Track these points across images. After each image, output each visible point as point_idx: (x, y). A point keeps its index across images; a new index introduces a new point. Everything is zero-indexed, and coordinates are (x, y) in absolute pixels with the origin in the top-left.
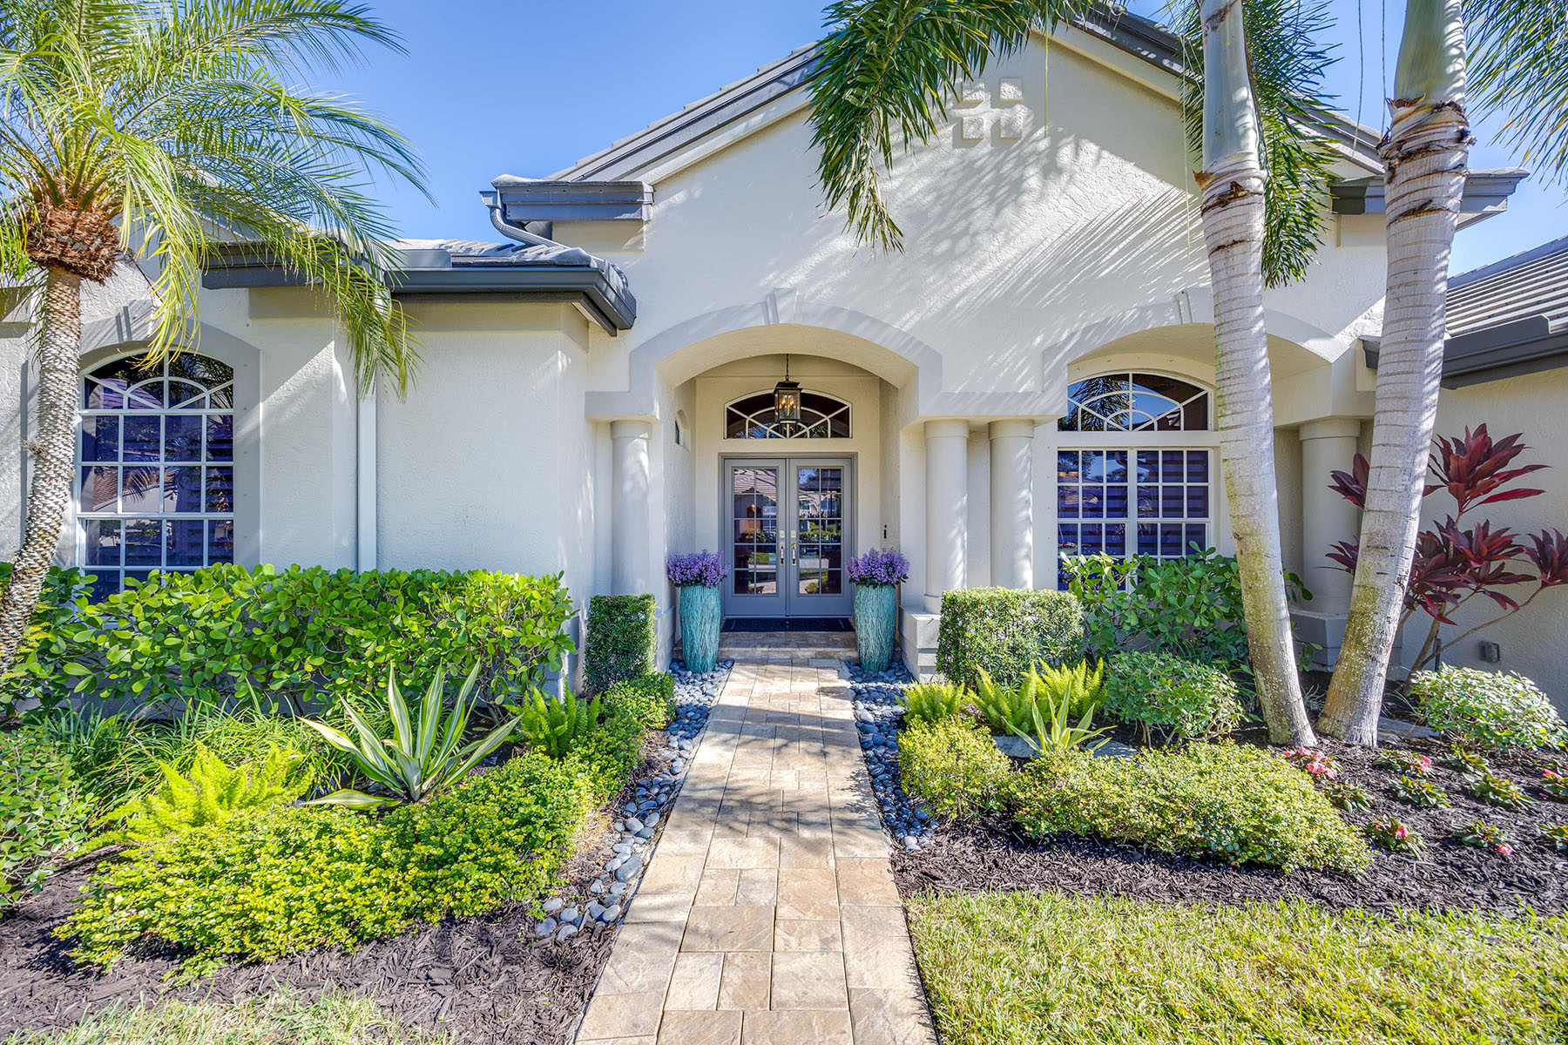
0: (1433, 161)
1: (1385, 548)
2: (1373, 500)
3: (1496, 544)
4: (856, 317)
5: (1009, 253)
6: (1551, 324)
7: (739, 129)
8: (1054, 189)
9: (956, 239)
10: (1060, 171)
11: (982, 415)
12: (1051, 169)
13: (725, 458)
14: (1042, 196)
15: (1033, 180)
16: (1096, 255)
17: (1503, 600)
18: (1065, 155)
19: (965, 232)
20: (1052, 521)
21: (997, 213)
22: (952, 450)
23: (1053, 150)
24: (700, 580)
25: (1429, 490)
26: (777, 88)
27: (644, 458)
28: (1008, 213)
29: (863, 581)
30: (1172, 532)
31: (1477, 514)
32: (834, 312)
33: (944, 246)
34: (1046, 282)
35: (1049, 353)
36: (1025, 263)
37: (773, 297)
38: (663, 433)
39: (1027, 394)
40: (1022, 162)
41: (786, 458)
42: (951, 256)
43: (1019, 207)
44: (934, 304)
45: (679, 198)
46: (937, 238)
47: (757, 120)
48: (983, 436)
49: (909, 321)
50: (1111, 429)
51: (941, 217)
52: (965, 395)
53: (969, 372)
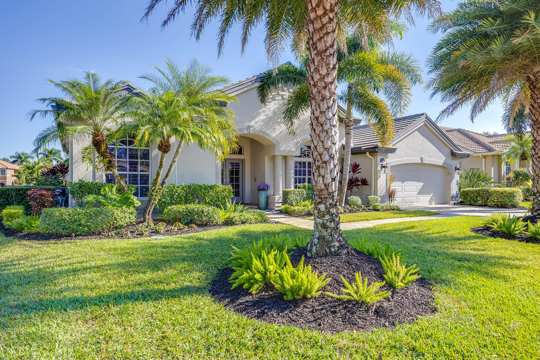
1: (345, 180)
2: (344, 173)
3: (357, 180)
4: (264, 132)
6: (363, 148)
7: (242, 91)
11: (284, 154)
16: (304, 125)
17: (357, 188)
25: (350, 172)
26: (251, 83)
31: (356, 175)
32: (260, 131)
33: (279, 120)
35: (297, 143)
37: (249, 127)
39: (294, 151)
47: (246, 89)
48: (285, 158)
49: (273, 135)
50: (303, 157)
52: (283, 151)
53: (284, 146)
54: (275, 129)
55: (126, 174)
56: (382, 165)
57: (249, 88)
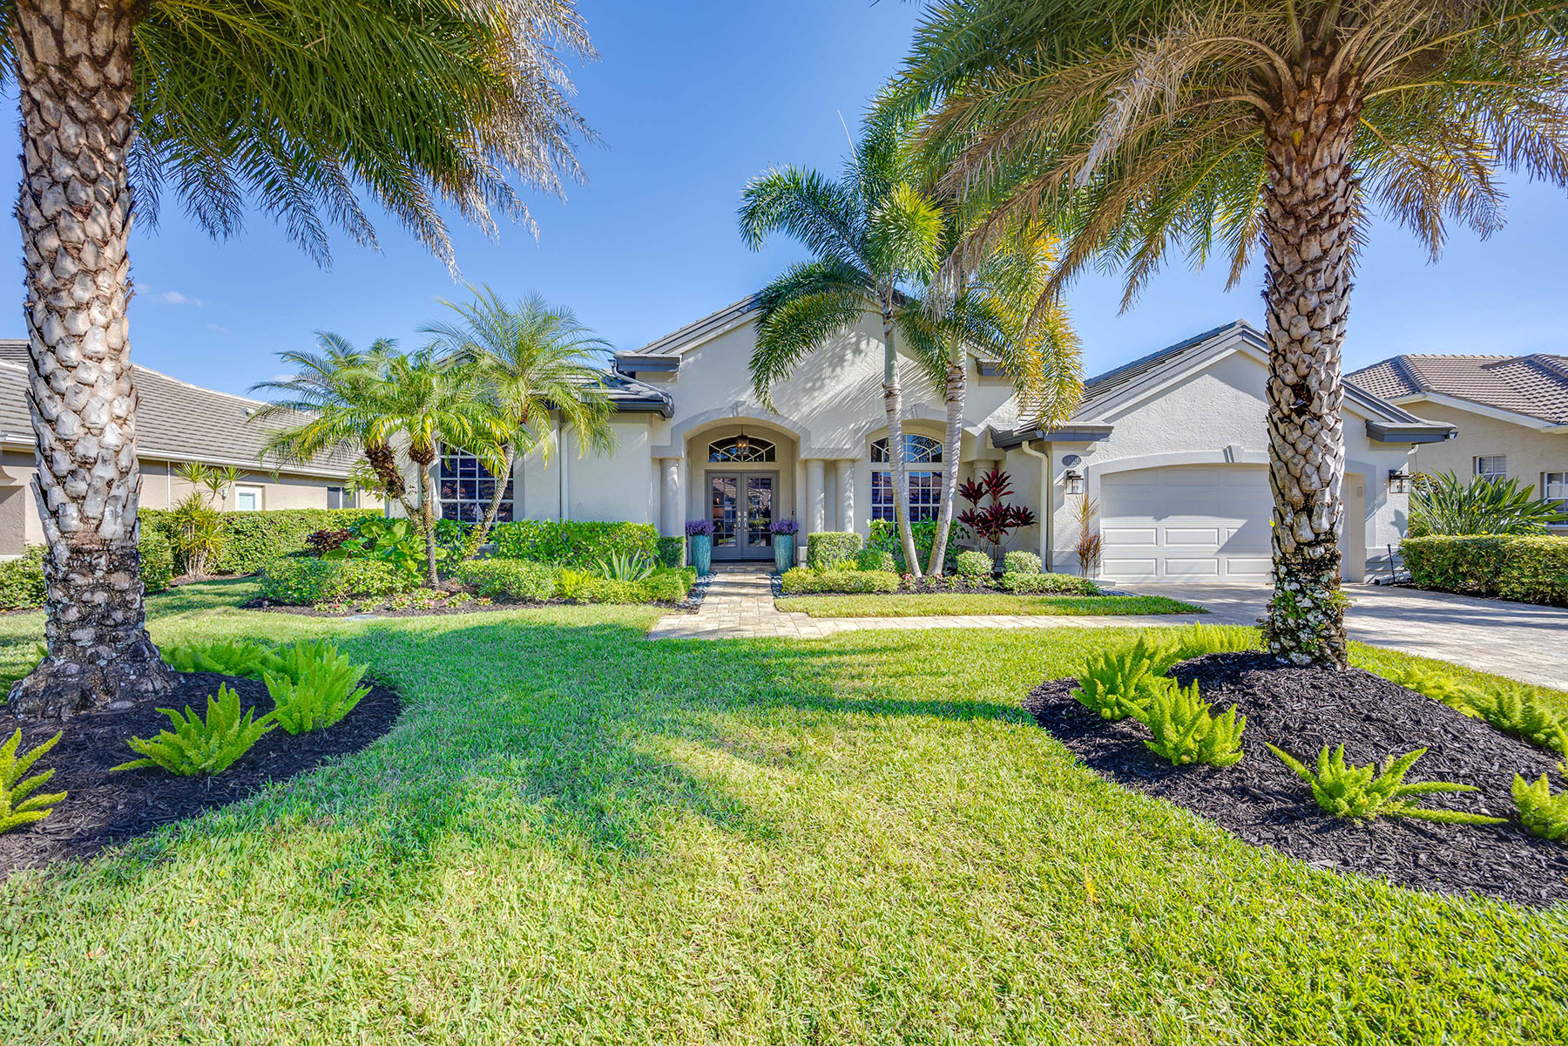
0: (954, 384)
5: (840, 387)
7: (720, 331)
8: (858, 360)
9: (815, 382)
10: (861, 352)
11: (829, 458)
12: (857, 351)
13: (708, 472)
14: (853, 363)
15: (849, 356)
17: (1005, 532)
18: (863, 345)
19: (819, 379)
20: (868, 506)
21: (833, 371)
22: (817, 473)
23: (858, 342)
24: (702, 532)
26: (738, 314)
27: (675, 477)
28: (838, 369)
29: (778, 533)
30: (924, 510)
33: (809, 385)
34: (855, 400)
35: (856, 431)
36: (847, 391)
37: (737, 405)
38: (683, 463)
39: (851, 449)
40: (844, 348)
41: (741, 472)
42: (813, 389)
43: (842, 367)
44: (805, 410)
45: (691, 360)
46: (807, 381)
47: (728, 327)
48: (831, 467)
49: (795, 417)
51: (808, 372)
52: (820, 450)
53: (822, 439)
54: (797, 404)
55: (456, 504)
56: (1068, 473)
57: (735, 324)
